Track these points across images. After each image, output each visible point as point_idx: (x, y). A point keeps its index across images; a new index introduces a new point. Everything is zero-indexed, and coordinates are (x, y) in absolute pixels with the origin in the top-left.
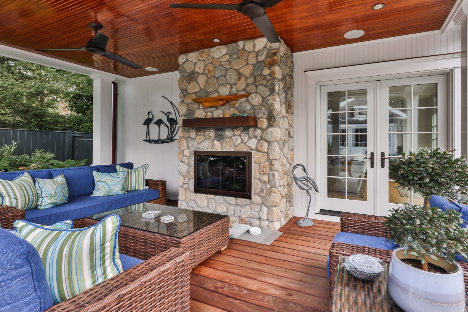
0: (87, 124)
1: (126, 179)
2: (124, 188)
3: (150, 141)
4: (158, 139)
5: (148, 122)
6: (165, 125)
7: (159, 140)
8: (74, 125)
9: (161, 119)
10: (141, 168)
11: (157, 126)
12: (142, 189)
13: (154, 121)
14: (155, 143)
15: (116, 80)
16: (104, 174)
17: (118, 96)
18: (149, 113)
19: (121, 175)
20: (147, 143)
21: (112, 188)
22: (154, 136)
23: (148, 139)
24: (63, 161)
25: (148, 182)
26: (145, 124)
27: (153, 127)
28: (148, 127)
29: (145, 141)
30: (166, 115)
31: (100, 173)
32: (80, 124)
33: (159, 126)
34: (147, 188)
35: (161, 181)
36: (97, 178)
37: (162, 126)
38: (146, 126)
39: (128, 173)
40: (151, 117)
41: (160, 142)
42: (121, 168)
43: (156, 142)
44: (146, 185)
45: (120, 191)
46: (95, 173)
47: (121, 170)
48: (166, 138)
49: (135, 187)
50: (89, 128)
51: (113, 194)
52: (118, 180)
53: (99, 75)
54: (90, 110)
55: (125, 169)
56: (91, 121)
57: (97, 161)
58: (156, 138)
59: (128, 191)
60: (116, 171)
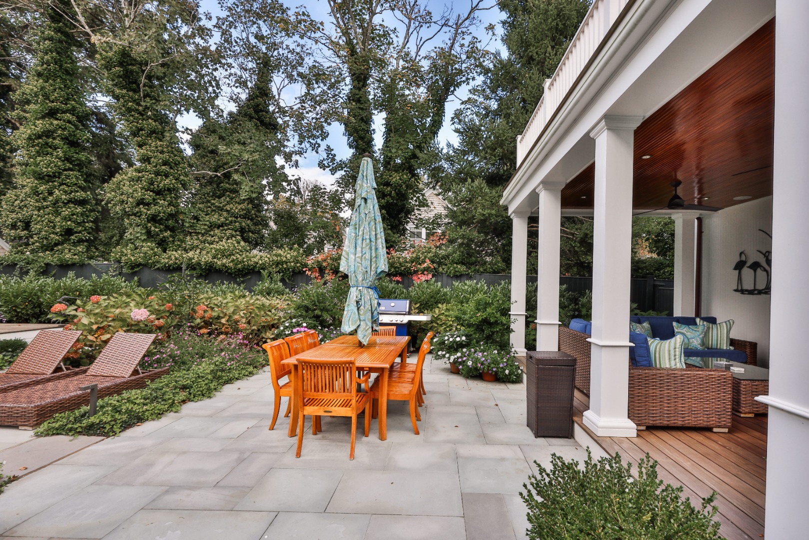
0: (668, 269)
1: (706, 333)
2: (703, 344)
3: (743, 291)
4: (753, 288)
5: (739, 266)
6: (762, 269)
7: (755, 290)
8: (655, 270)
9: (757, 260)
10: (724, 324)
11: (752, 271)
12: (725, 348)
13: (748, 264)
14: (748, 294)
15: (701, 214)
16: (683, 326)
17: (703, 234)
18: (741, 254)
19: (701, 328)
20: (738, 294)
21: (691, 340)
22: (748, 285)
23: (740, 288)
24: (645, 312)
25: (733, 342)
26: (735, 269)
27: (747, 273)
28: (740, 273)
29: (736, 291)
30: (764, 255)
31: (680, 325)
32: (661, 269)
33: (755, 271)
34: (732, 348)
35: (750, 343)
36: (677, 329)
37: (759, 271)
38: (737, 271)
39: (709, 328)
40: (743, 258)
41: (756, 292)
42: (702, 322)
43: (751, 292)
44: (731, 345)
45: (699, 346)
46: (674, 324)
47: (701, 324)
48: (764, 288)
49: (717, 344)
50: (670, 274)
51: (691, 347)
52: (698, 333)
53: (681, 214)
54: (672, 251)
55: (705, 323)
56: (673, 266)
57: (678, 312)
58: (751, 288)
59: (708, 348)
60: (695, 324)
